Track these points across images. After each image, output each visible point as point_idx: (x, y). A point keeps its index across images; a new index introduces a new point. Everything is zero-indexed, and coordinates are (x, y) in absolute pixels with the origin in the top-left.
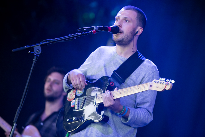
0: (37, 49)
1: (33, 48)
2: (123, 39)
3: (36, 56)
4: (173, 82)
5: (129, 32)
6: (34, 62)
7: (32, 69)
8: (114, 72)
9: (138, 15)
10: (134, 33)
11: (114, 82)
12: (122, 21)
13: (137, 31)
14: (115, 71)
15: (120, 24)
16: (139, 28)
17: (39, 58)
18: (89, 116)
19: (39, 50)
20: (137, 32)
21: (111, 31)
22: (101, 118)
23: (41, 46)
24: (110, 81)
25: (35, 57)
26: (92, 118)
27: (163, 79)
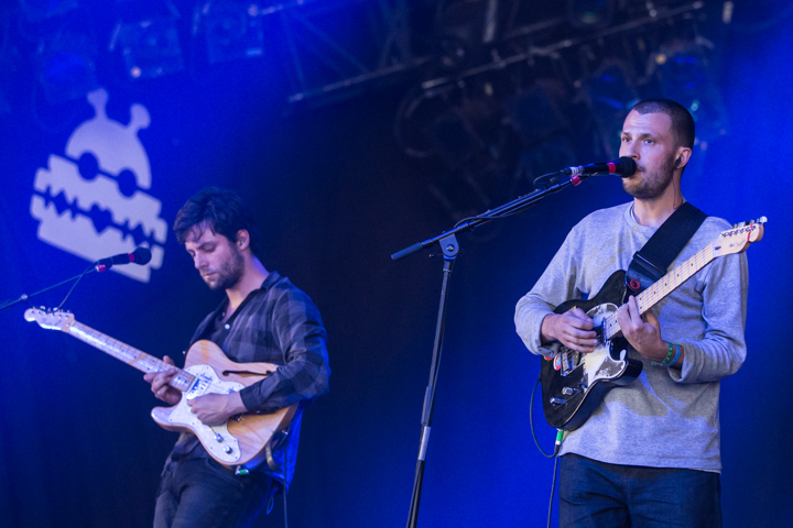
0: (449, 244)
1: (437, 242)
2: (646, 185)
3: (447, 260)
4: (764, 219)
5: (659, 166)
6: (446, 275)
7: (443, 293)
8: (635, 256)
9: (673, 122)
10: (671, 164)
11: (638, 280)
12: (637, 144)
13: (677, 157)
14: (637, 253)
15: (634, 151)
16: (682, 149)
17: (457, 264)
18: (597, 373)
19: (453, 246)
20: (679, 160)
21: (617, 171)
22: (623, 367)
23: (456, 234)
24: (629, 280)
25: (447, 264)
26: (604, 376)
27: (742, 225)
